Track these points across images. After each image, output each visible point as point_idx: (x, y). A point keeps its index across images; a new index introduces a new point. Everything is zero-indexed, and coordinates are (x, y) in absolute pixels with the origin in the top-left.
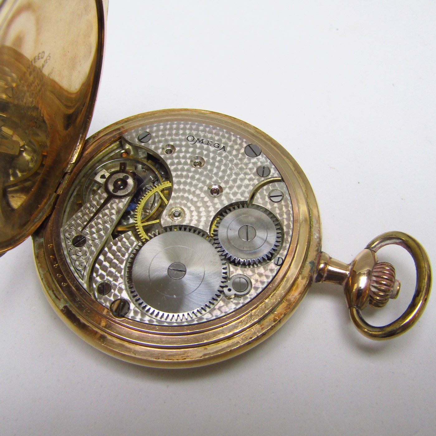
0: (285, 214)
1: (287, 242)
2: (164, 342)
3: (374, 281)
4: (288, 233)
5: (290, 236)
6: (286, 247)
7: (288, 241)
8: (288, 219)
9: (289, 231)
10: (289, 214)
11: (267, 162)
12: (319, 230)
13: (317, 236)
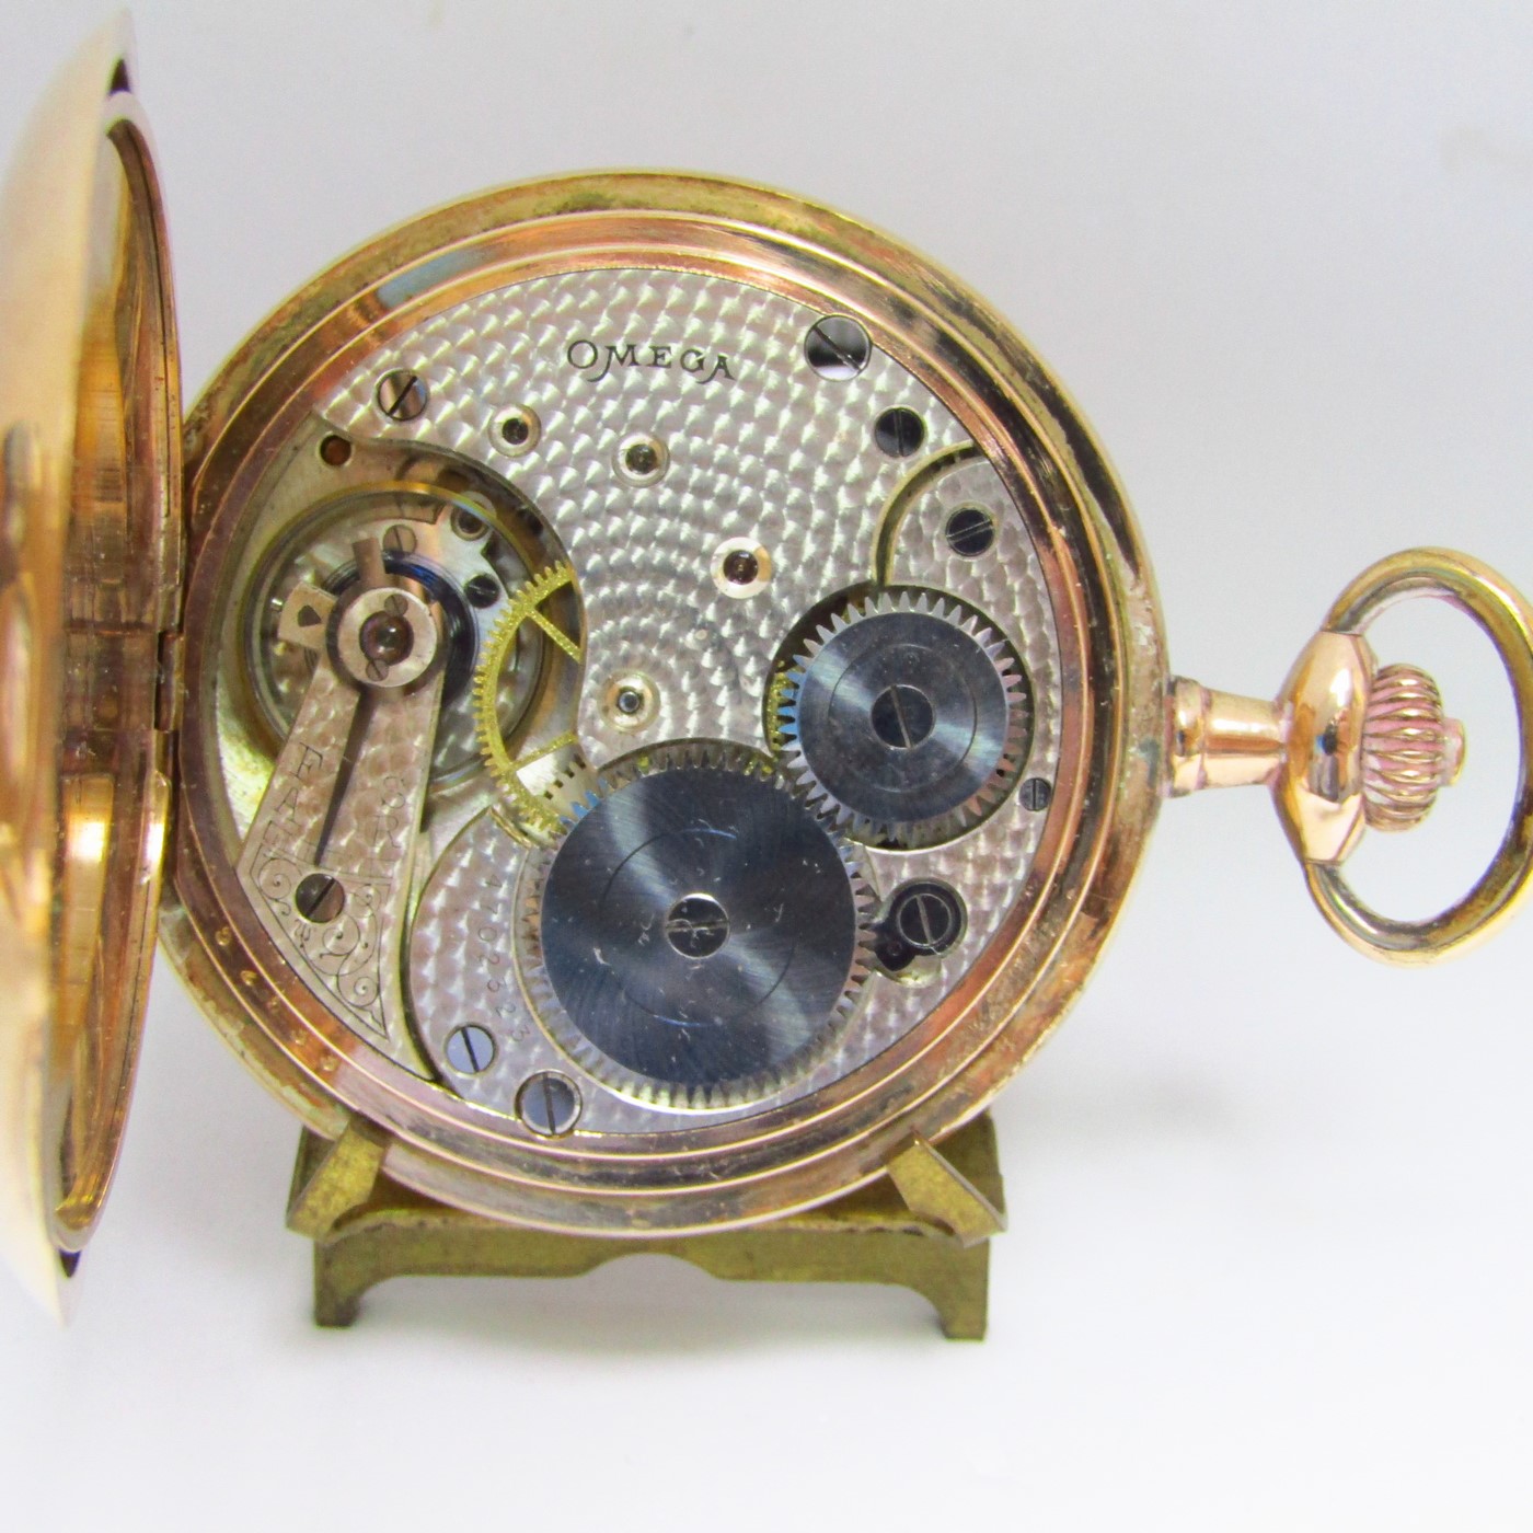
0: (1017, 599)
1: (1050, 711)
2: (727, 1172)
3: (1374, 771)
4: (1045, 675)
5: (1055, 686)
6: (1048, 731)
7: (1051, 704)
8: (1035, 616)
9: (1047, 666)
10: (1034, 593)
11: (903, 385)
12: (1148, 610)
13: (1147, 637)
